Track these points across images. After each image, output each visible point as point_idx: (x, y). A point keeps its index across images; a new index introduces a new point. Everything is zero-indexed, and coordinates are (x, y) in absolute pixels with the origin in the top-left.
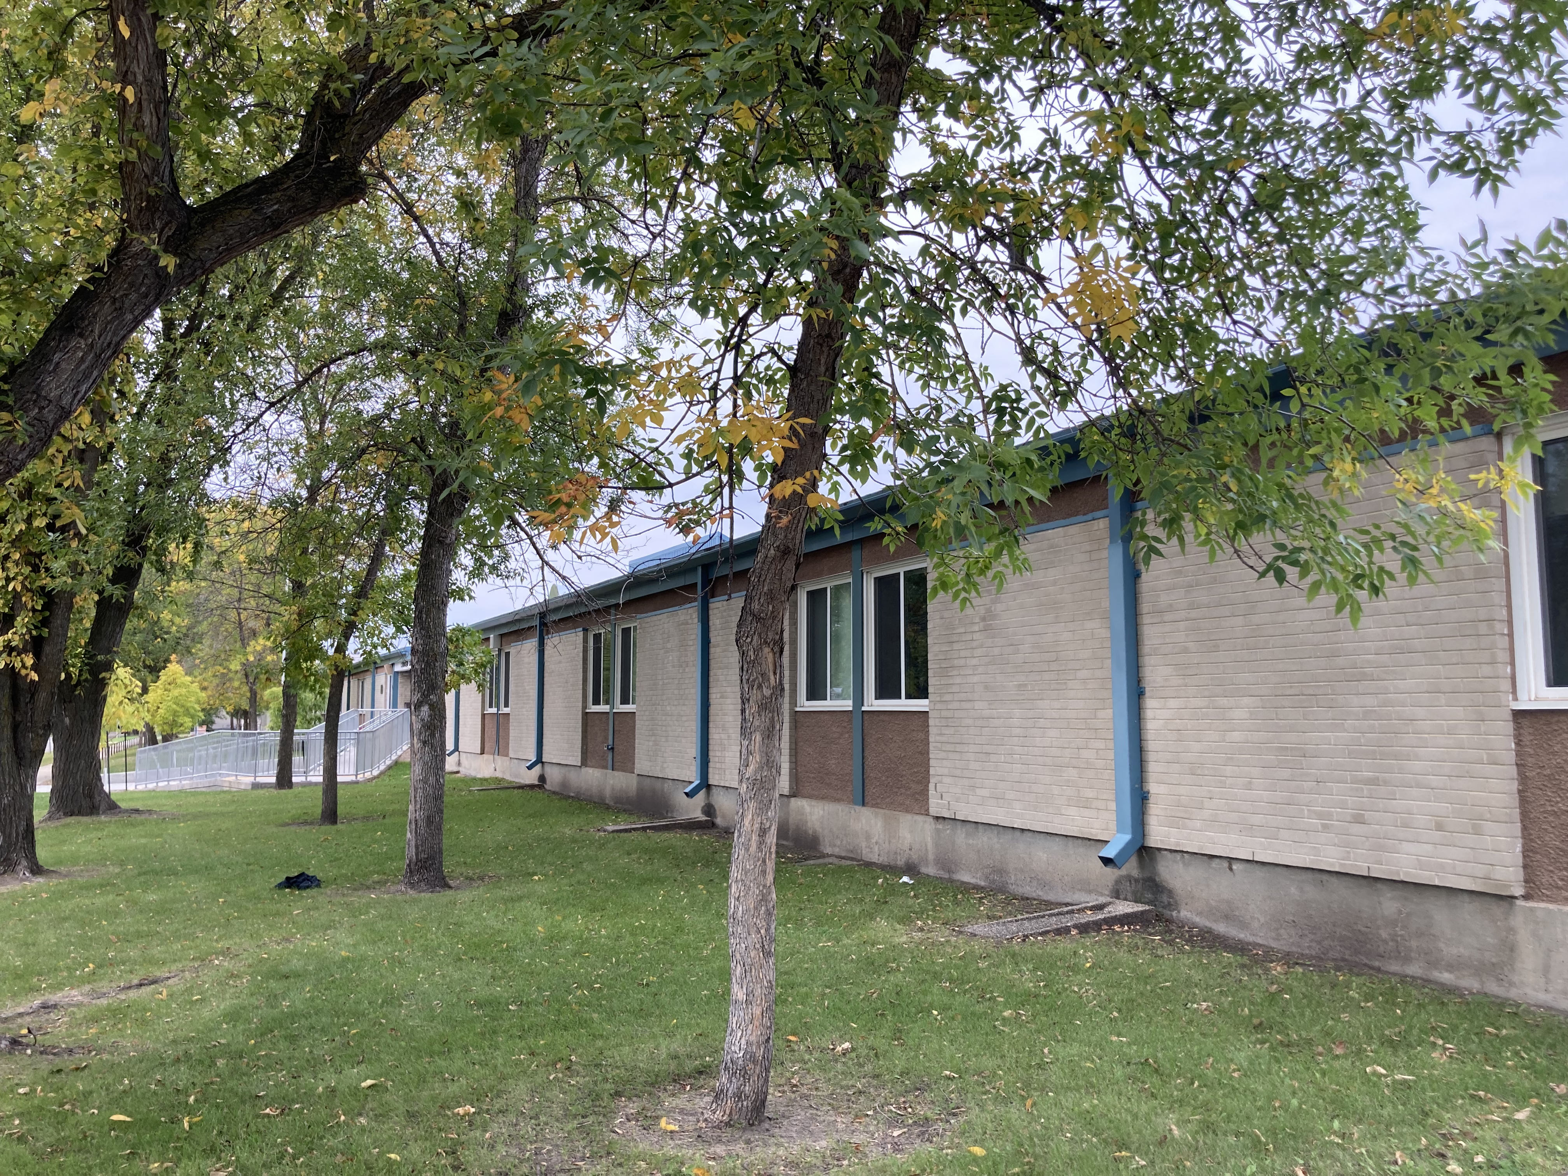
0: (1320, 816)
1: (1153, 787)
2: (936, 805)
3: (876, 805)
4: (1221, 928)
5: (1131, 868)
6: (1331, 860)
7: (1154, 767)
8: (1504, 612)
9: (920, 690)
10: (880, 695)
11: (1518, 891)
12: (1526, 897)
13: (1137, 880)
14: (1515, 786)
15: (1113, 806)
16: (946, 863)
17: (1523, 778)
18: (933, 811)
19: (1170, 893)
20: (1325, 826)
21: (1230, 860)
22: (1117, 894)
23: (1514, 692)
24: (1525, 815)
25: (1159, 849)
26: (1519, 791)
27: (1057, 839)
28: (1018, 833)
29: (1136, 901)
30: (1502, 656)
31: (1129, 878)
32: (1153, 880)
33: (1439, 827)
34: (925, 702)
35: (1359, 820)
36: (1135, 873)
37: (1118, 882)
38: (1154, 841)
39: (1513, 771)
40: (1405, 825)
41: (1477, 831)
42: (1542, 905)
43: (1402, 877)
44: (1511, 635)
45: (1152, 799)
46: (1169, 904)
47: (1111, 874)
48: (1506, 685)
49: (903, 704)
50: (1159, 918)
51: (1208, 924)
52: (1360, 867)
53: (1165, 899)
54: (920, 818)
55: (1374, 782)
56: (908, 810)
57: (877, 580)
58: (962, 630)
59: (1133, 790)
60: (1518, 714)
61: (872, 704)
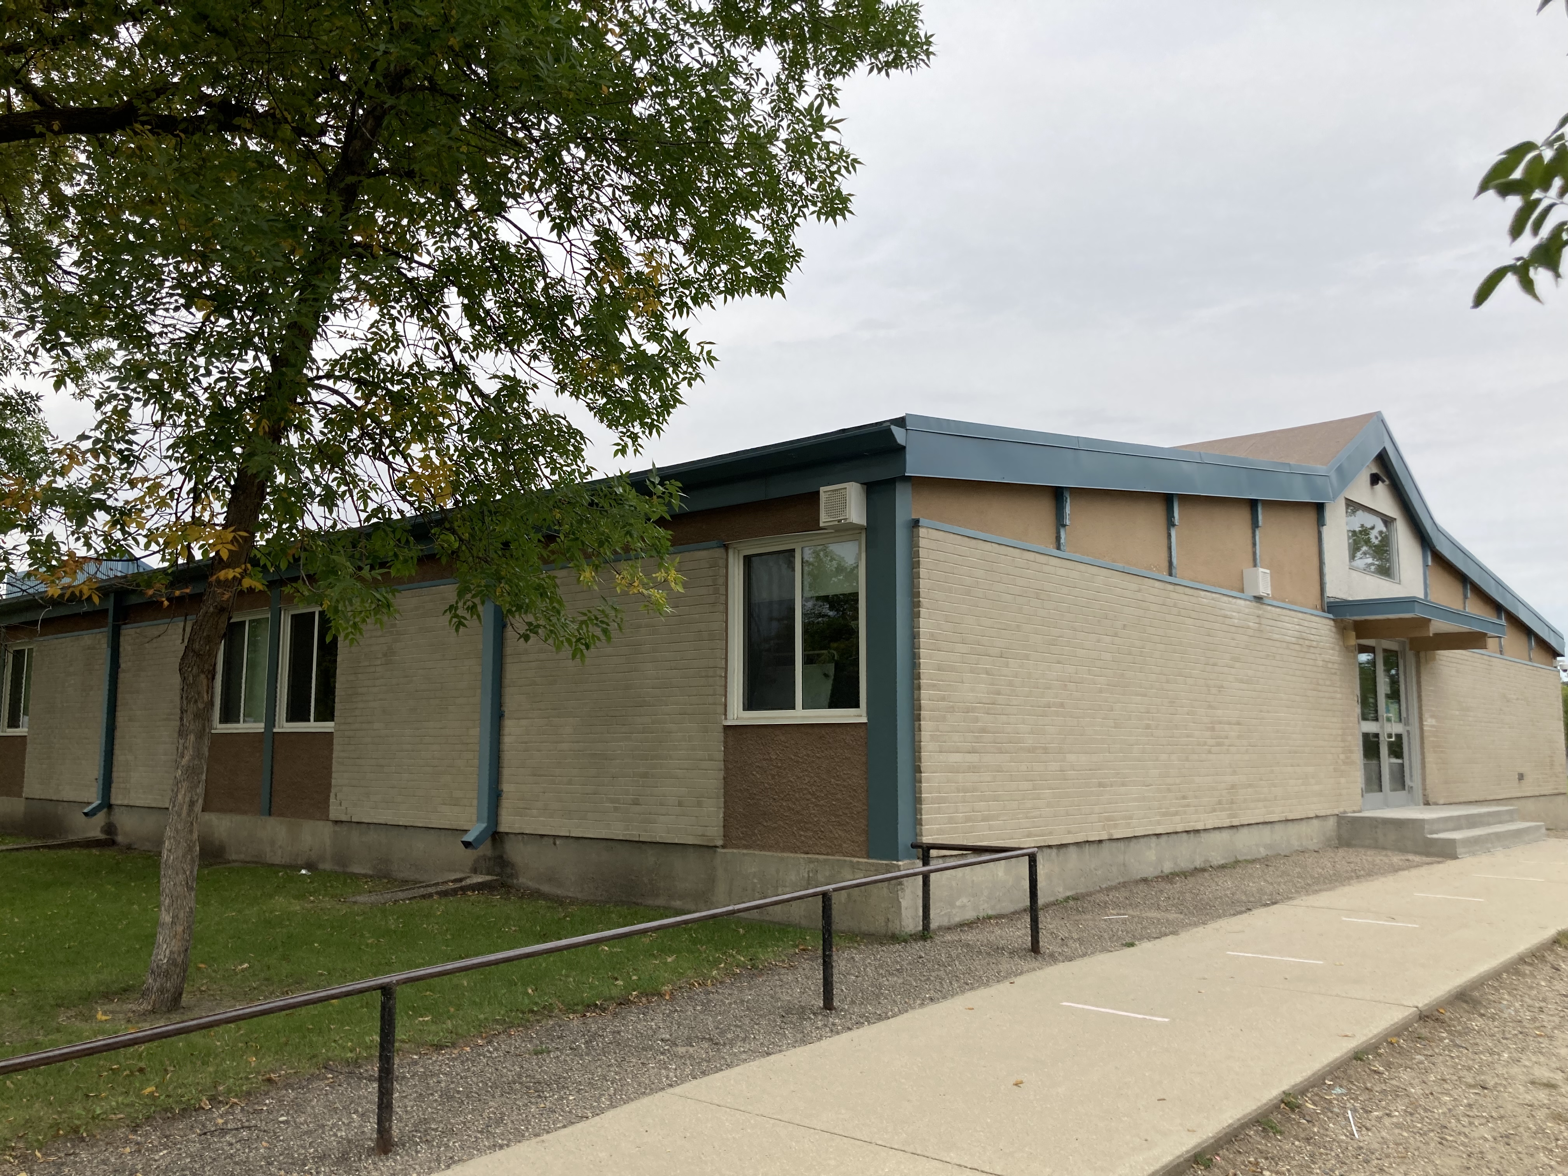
0: (612, 801)
1: (507, 787)
2: (335, 811)
3: (281, 815)
4: (545, 888)
5: (486, 849)
6: (617, 831)
7: (506, 772)
8: (723, 662)
9: (326, 713)
10: (291, 718)
11: (720, 843)
12: (723, 847)
13: (490, 859)
14: (722, 774)
15: (475, 802)
16: (342, 859)
17: (726, 769)
18: (333, 815)
19: (513, 866)
20: (616, 809)
21: (555, 837)
22: (475, 871)
23: (725, 715)
24: (726, 794)
25: (507, 833)
26: (724, 778)
27: (432, 831)
28: (403, 829)
29: (488, 874)
30: (720, 690)
31: (484, 857)
32: (501, 857)
33: (680, 804)
34: (332, 724)
35: (636, 803)
36: (489, 853)
37: (476, 861)
38: (503, 828)
39: (721, 765)
40: (662, 805)
41: (699, 804)
42: (731, 850)
43: (658, 840)
44: (726, 677)
45: (504, 795)
46: (512, 874)
47: (470, 855)
48: (720, 709)
49: (312, 726)
50: (503, 885)
51: (537, 886)
52: (634, 834)
53: (509, 871)
54: (320, 824)
55: (645, 775)
56: (312, 817)
57: (294, 617)
58: (367, 663)
59: (490, 788)
60: (727, 728)
61: (284, 726)
